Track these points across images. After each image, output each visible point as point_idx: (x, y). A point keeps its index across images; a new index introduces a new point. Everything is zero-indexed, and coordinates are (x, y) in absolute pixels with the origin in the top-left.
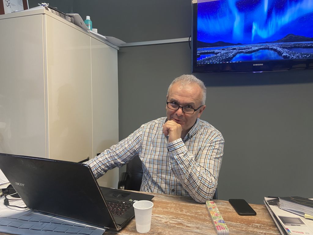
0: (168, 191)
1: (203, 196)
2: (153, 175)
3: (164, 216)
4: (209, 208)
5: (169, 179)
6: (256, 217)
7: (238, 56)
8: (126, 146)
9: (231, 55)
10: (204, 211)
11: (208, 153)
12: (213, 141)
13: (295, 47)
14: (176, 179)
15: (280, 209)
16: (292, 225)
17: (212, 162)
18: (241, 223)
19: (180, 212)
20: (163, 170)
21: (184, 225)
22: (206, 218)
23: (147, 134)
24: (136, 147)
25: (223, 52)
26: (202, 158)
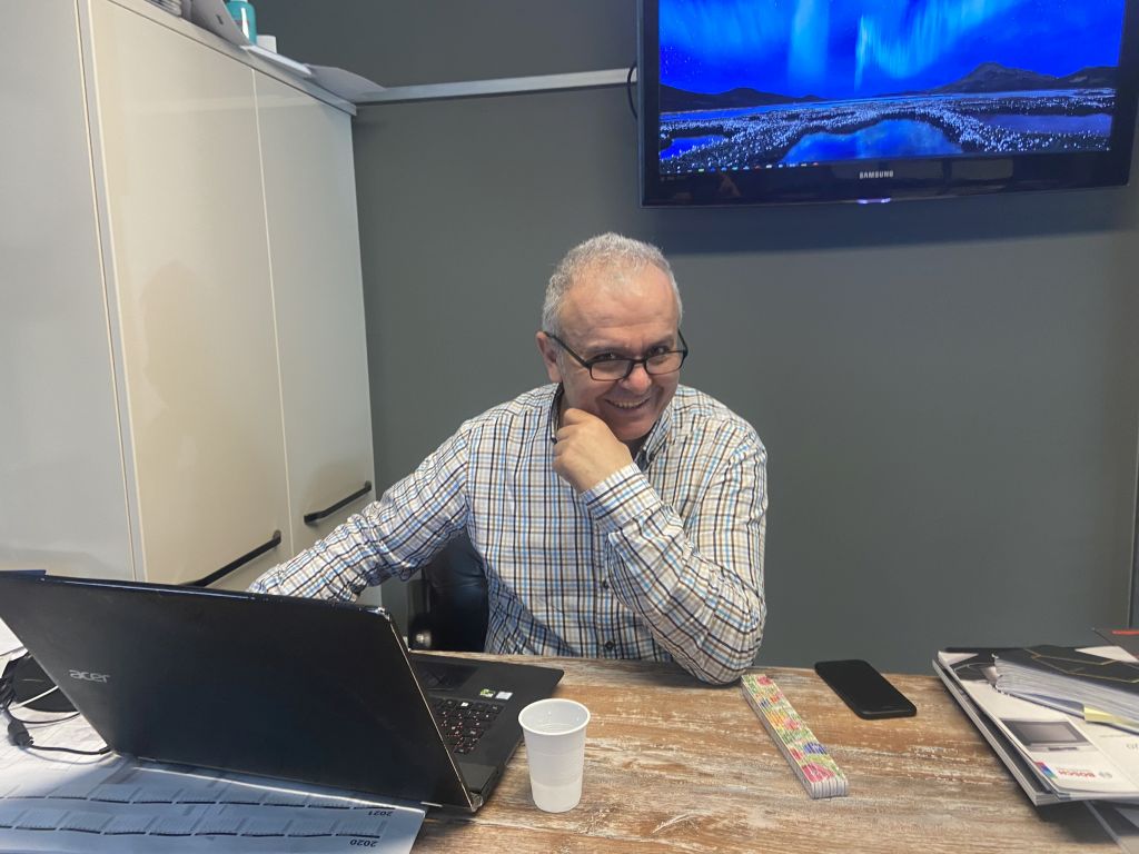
0: (591, 649)
1: (724, 662)
2: (534, 603)
3: (615, 742)
4: (758, 701)
5: (592, 609)
6: (917, 723)
7: (806, 142)
8: (415, 506)
9: (783, 138)
10: (743, 711)
11: (723, 510)
12: (732, 461)
13: (1004, 110)
14: (615, 605)
15: (999, 691)
16: (1051, 749)
17: (741, 538)
18: (875, 748)
19: (664, 725)
20: (567, 580)
21: (690, 772)
22: (758, 739)
23: (486, 460)
24: (449, 508)
25: (753, 128)
26: (704, 531)
